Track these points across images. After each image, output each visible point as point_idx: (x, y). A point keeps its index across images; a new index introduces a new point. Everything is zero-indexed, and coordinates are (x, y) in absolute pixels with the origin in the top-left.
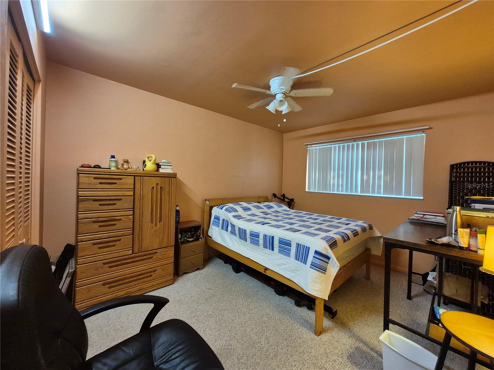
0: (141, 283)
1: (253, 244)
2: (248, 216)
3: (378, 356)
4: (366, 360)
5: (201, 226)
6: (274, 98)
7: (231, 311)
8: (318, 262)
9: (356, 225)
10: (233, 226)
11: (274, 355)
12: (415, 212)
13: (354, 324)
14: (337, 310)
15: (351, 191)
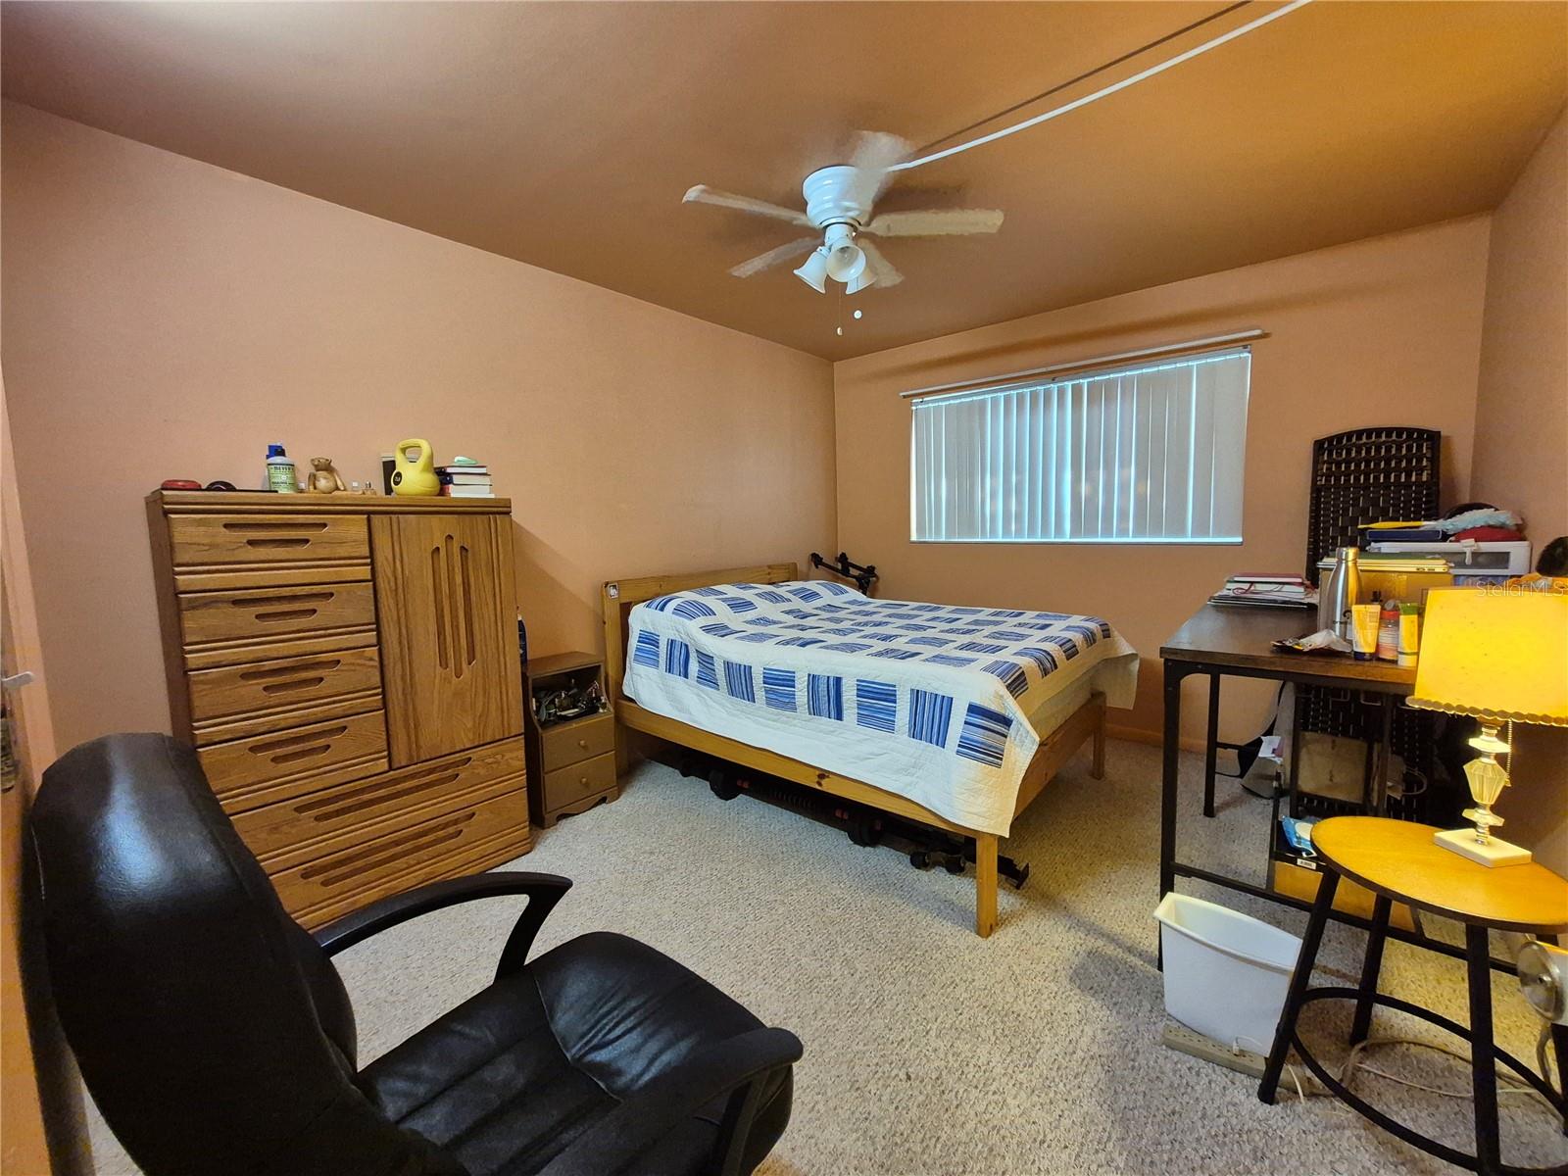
0: (430, 859)
1: (777, 707)
2: (748, 625)
3: (1146, 965)
4: (1116, 978)
5: (599, 666)
6: (819, 241)
7: (727, 904)
8: (978, 735)
9: (1068, 628)
10: (706, 659)
11: (875, 1002)
12: (1226, 580)
13: (1077, 896)
14: (1027, 866)
15: (1045, 531)
